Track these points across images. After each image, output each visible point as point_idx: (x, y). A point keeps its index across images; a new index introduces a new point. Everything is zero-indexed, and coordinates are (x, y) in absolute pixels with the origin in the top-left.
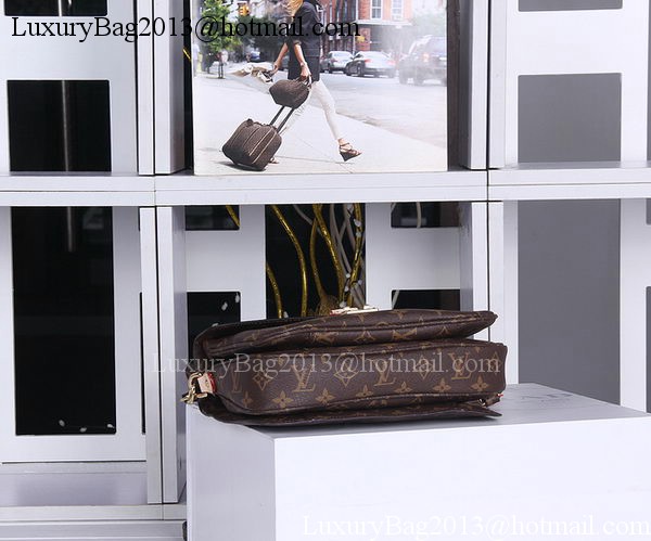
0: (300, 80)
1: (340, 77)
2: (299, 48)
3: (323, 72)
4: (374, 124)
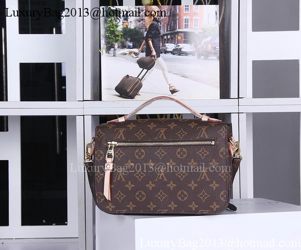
0: (151, 57)
1: (170, 55)
2: (150, 42)
3: (162, 53)
4: (186, 77)
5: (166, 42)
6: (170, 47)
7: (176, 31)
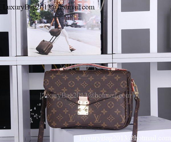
2: (58, 19)
3: (65, 26)
4: (80, 41)
5: (67, 19)
6: (70, 22)
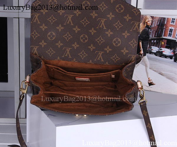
0: (139, 55)
1: (153, 56)
2: (141, 43)
3: (147, 53)
4: (162, 75)
5: (152, 45)
6: (155, 49)
7: (162, 37)
